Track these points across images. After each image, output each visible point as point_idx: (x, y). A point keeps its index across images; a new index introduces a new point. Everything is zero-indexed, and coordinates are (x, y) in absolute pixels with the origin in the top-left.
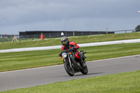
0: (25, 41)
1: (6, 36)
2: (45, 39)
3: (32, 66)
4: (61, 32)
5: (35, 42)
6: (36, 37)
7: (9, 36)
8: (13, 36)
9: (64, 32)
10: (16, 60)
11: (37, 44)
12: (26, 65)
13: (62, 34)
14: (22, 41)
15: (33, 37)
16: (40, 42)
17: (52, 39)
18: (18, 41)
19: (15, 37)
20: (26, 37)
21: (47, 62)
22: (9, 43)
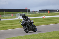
1: (33, 11)
2: (50, 13)
3: (44, 24)
4: (56, 10)
5: (46, 14)
6: (46, 12)
7: (35, 12)
8: (36, 11)
9: (58, 10)
10: (38, 22)
11: (46, 15)
12: (42, 24)
13: (57, 11)
14: (40, 14)
15: (45, 12)
16: (48, 14)
17: (53, 13)
18: (38, 14)
19: (37, 12)
20: (42, 12)
21: (51, 23)
22: (35, 14)
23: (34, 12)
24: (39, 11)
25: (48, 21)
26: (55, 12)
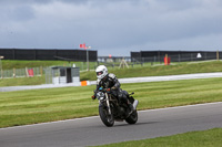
0: (139, 66)
2: (172, 64)
4: (197, 53)
5: (156, 68)
6: (157, 61)
7: (114, 58)
8: (121, 58)
9: (201, 53)
11: (158, 71)
13: (199, 56)
14: (136, 66)
15: (153, 61)
16: (163, 68)
18: (128, 67)
19: (124, 61)
20: (141, 61)
21: (175, 100)
22: (114, 68)
26: (190, 60)
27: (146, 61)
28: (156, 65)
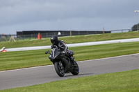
0: (22, 40)
1: (3, 35)
2: (42, 39)
4: (57, 32)
6: (33, 37)
7: (6, 36)
8: (10, 36)
9: (61, 32)
11: (34, 44)
13: (59, 34)
14: (20, 41)
15: (30, 37)
16: (37, 41)
17: (49, 38)
18: (15, 41)
19: (13, 37)
20: (23, 37)
22: (7, 42)
23: (4, 37)
24: (16, 34)
25: (39, 57)
27: (26, 37)
28: (32, 40)
